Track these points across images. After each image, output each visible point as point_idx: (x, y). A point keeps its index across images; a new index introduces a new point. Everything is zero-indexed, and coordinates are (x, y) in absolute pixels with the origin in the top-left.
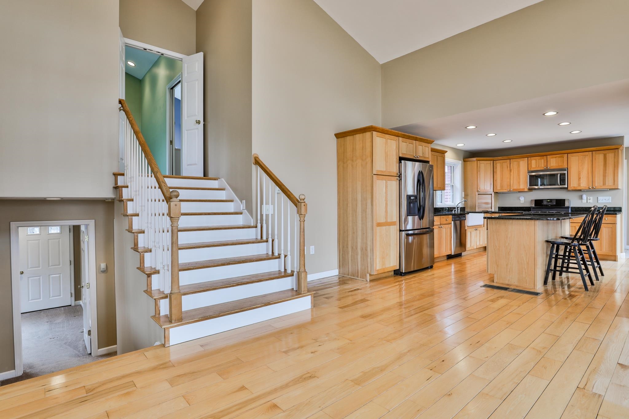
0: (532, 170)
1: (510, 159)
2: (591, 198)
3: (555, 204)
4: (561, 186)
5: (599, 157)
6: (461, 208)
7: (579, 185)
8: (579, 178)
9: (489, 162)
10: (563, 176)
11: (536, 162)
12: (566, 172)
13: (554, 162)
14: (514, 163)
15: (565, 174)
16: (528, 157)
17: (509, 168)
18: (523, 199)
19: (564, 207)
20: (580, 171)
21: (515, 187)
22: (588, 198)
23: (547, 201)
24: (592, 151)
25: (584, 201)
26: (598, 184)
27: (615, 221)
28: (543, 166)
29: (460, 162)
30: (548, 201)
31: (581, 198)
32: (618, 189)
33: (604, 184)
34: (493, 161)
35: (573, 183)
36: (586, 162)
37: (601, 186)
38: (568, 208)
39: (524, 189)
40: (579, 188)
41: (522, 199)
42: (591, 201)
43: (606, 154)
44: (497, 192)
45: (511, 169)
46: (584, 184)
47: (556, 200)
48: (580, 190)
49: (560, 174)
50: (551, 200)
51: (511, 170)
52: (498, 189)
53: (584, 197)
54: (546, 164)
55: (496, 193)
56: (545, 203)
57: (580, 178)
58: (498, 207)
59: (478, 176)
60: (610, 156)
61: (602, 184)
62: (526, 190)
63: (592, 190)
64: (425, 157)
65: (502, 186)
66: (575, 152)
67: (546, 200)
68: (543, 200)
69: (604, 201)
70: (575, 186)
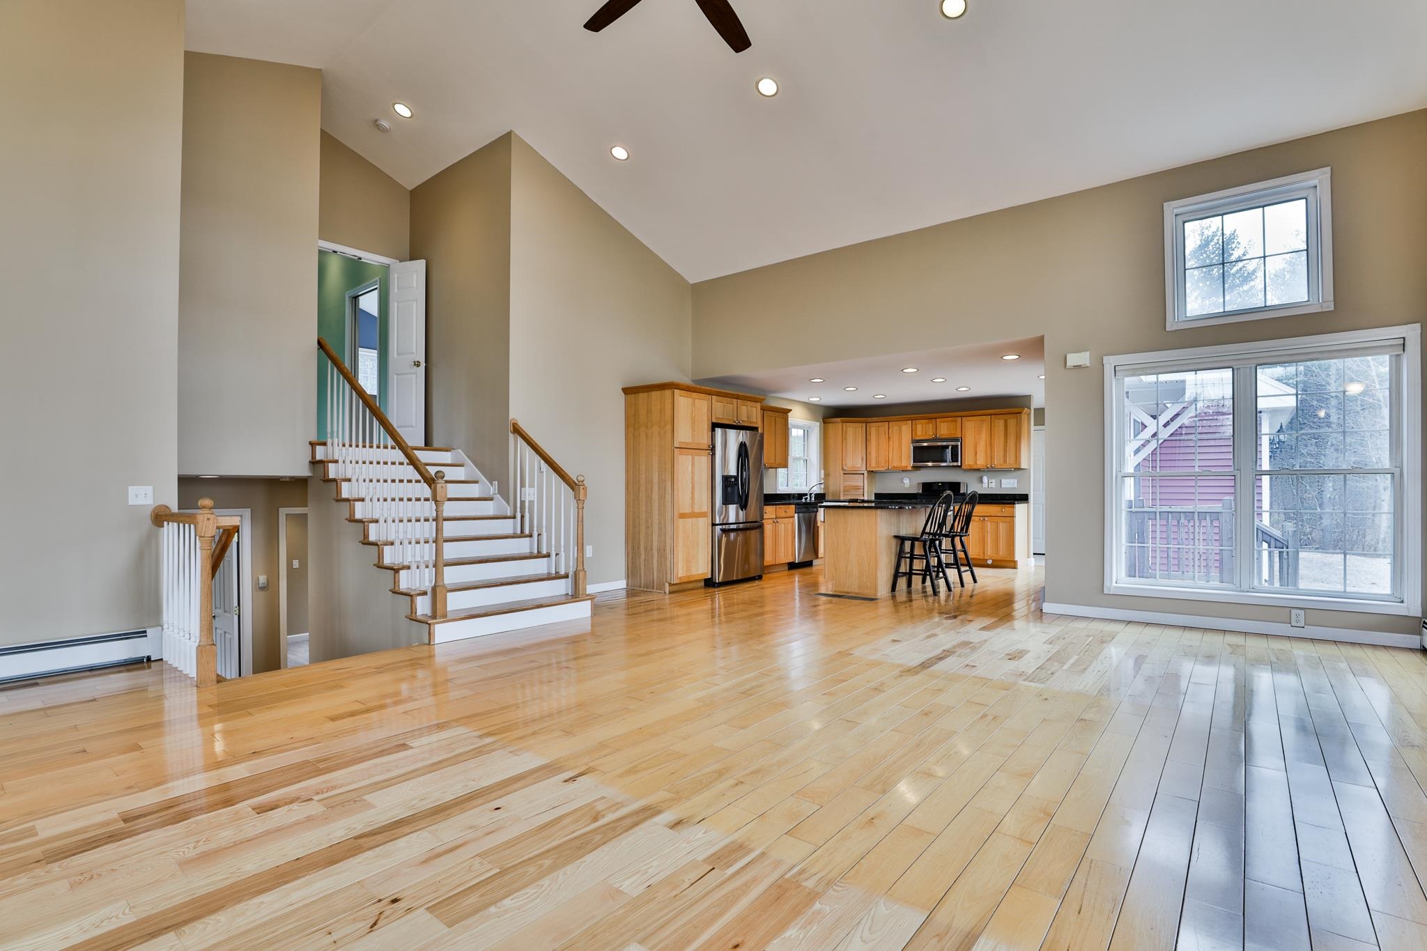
0: (917, 438)
1: (889, 422)
2: (994, 481)
3: (947, 488)
4: (952, 464)
5: (999, 423)
6: (816, 495)
7: (976, 462)
8: (976, 453)
9: (860, 425)
10: (955, 449)
11: (923, 428)
12: (959, 443)
13: (945, 429)
14: (894, 427)
15: (957, 446)
16: (912, 419)
17: (887, 436)
18: (909, 481)
19: (958, 492)
20: (977, 444)
21: (896, 464)
22: (990, 481)
23: (938, 484)
24: (990, 415)
25: (985, 485)
26: (998, 462)
27: (1013, 513)
28: (931, 433)
29: (818, 424)
31: (981, 481)
32: (1020, 469)
33: (1005, 462)
34: (866, 423)
35: (968, 459)
36: (984, 430)
37: (1001, 465)
38: (964, 494)
39: (907, 467)
40: (976, 467)
41: (907, 481)
42: (993, 485)
43: (1007, 419)
44: (872, 471)
46: (981, 462)
47: (949, 483)
48: (979, 470)
49: (952, 446)
50: (943, 484)
51: (890, 438)
52: (873, 467)
53: (985, 479)
54: (934, 431)
55: (870, 472)
56: (935, 487)
58: (875, 494)
59: (844, 446)
60: (1012, 422)
61: (1002, 462)
62: (910, 468)
63: (991, 470)
64: (751, 422)
65: (878, 463)
66: (970, 415)
68: (932, 483)
69: (1008, 486)
70: (971, 463)
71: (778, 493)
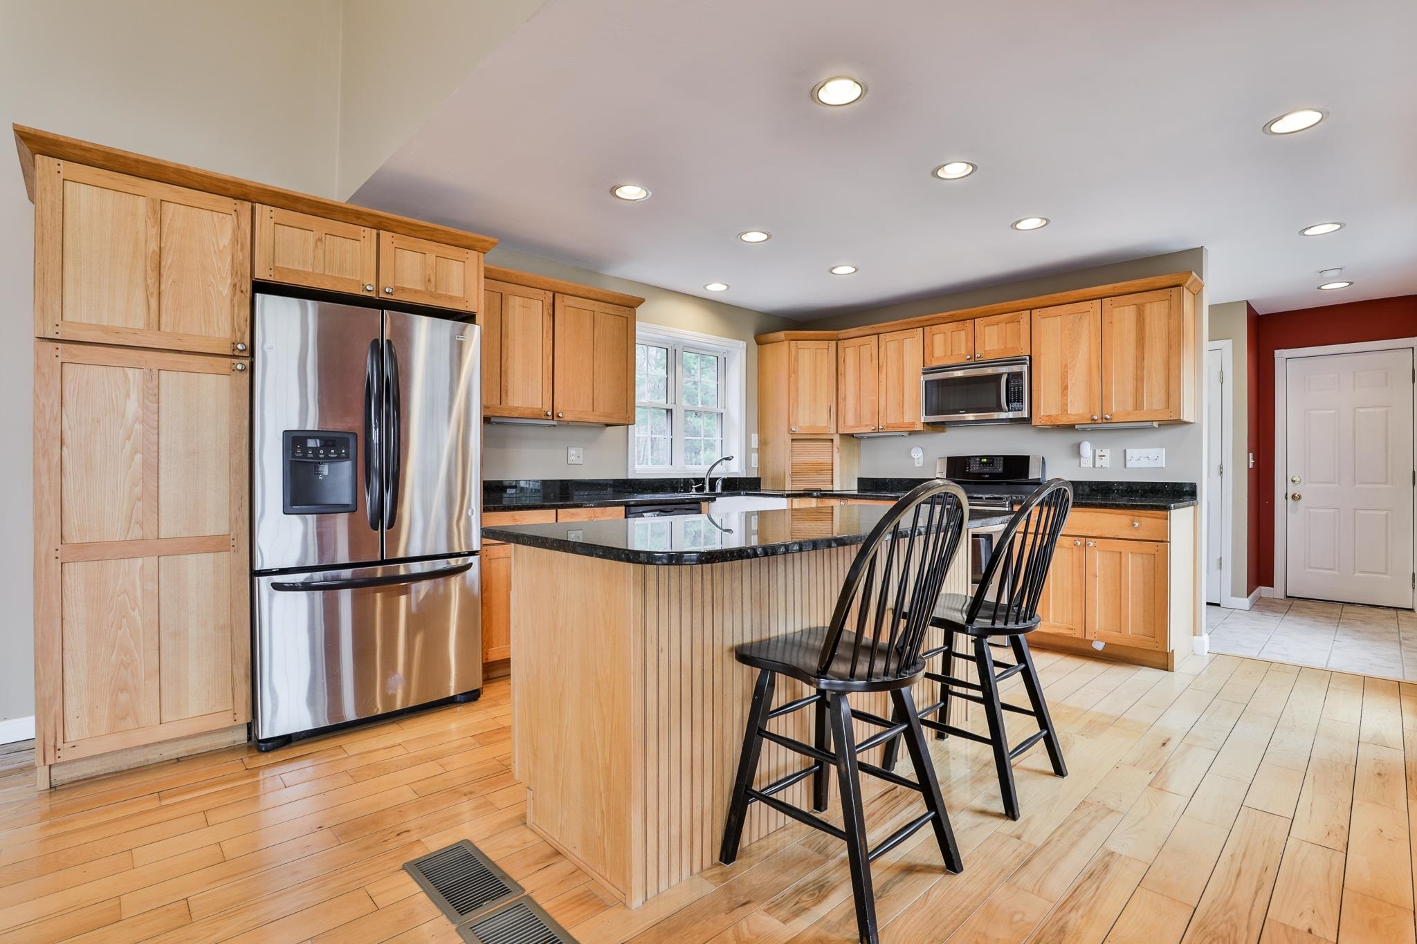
0: (935, 364)
1: (878, 334)
2: (1107, 452)
3: (1001, 470)
4: (1011, 415)
5: (1123, 315)
6: (724, 481)
7: (1064, 410)
8: (1065, 388)
9: (824, 344)
10: (1015, 381)
11: (946, 341)
12: (1025, 368)
13: (994, 339)
14: (890, 342)
15: (1020, 375)
16: (926, 324)
17: (875, 361)
18: (921, 454)
19: (1023, 480)
20: (1066, 365)
21: (892, 418)
22: (1098, 452)
23: (981, 463)
24: (1101, 298)
25: (1088, 461)
26: (1120, 406)
27: (1165, 530)
28: (963, 352)
29: (743, 344)
30: (984, 463)
31: (1077, 451)
32: (1179, 423)
33: (1138, 405)
34: (837, 340)
35: (1047, 405)
36: (1085, 334)
37: (1128, 414)
38: (1036, 483)
39: (914, 424)
40: (1064, 421)
41: (917, 455)
42: (1106, 462)
43: (1143, 305)
44: (852, 435)
45: (880, 365)
46: (1077, 409)
47: (1005, 457)
48: (1071, 428)
49: (1009, 374)
50: (991, 459)
51: (882, 367)
52: (850, 425)
53: (1086, 449)
54: (971, 345)
55: (849, 437)
56: (974, 468)
57: (1067, 386)
58: (858, 478)
59: (792, 387)
60: (1156, 309)
61: (1130, 405)
62: (919, 427)
63: (1103, 427)
64: (451, 298)
65: (859, 417)
66: (1051, 303)
67: (978, 459)
68: (969, 457)
69: (1144, 464)
70: (1054, 413)
71: (631, 477)
